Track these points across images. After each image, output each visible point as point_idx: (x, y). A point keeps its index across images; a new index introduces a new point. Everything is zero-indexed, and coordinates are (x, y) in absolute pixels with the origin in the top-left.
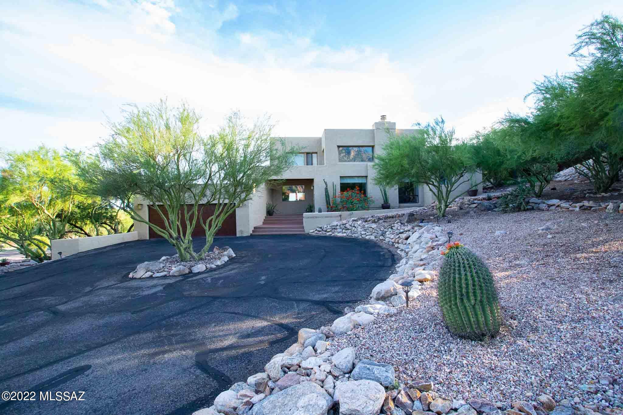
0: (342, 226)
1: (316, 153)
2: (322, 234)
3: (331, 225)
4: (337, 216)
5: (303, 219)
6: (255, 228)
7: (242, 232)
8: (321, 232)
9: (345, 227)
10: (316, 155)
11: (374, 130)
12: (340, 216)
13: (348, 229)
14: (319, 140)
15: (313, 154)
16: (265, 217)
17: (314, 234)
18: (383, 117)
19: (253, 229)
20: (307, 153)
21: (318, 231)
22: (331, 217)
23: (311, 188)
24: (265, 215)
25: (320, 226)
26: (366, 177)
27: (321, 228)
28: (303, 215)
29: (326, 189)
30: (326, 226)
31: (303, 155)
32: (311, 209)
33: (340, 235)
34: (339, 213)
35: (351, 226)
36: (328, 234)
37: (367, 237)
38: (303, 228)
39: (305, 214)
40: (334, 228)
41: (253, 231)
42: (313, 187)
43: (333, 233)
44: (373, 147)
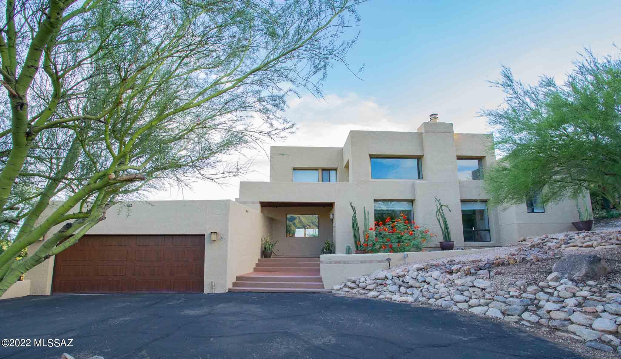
0: (396, 280)
1: (336, 170)
2: (357, 294)
3: (373, 277)
4: (382, 261)
5: (319, 265)
6: (238, 278)
7: (212, 285)
8: (354, 291)
9: (403, 282)
10: (334, 172)
11: (422, 133)
12: (389, 260)
13: (412, 287)
14: (340, 152)
15: (331, 171)
16: (259, 260)
17: (342, 294)
18: (434, 116)
19: (234, 280)
20: (323, 170)
21: (349, 288)
22: (371, 262)
23: (330, 217)
24: (259, 256)
25: (353, 279)
26: (412, 201)
27: (354, 282)
28: (319, 257)
29: (354, 219)
30: (362, 279)
31: (316, 172)
32: (330, 249)
33: (397, 298)
34: (387, 255)
35: (416, 279)
36: (371, 294)
37: (477, 311)
38: (320, 280)
39: (323, 257)
40: (381, 283)
41: (234, 284)
42: (333, 214)
43: (381, 292)
44: (419, 158)
